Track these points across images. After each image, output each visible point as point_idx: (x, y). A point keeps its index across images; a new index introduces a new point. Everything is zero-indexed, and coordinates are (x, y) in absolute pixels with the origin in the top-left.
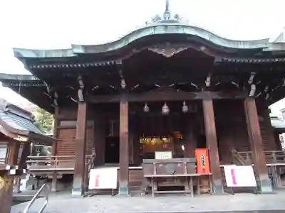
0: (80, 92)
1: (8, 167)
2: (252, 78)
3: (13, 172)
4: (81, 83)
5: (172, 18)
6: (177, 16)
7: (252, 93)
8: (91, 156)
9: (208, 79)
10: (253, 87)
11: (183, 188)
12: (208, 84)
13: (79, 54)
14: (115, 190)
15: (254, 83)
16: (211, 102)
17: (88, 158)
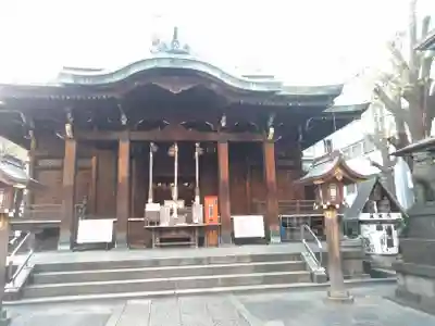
0: (68, 127)
1: (6, 211)
2: (271, 120)
3: (11, 215)
4: (69, 115)
5: (181, 48)
6: (186, 47)
7: (271, 137)
8: (82, 206)
9: (224, 118)
10: (272, 130)
11: (188, 240)
12: (223, 124)
13: (67, 85)
14: (109, 244)
15: (273, 126)
16: (227, 144)
17: (78, 208)
